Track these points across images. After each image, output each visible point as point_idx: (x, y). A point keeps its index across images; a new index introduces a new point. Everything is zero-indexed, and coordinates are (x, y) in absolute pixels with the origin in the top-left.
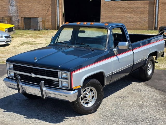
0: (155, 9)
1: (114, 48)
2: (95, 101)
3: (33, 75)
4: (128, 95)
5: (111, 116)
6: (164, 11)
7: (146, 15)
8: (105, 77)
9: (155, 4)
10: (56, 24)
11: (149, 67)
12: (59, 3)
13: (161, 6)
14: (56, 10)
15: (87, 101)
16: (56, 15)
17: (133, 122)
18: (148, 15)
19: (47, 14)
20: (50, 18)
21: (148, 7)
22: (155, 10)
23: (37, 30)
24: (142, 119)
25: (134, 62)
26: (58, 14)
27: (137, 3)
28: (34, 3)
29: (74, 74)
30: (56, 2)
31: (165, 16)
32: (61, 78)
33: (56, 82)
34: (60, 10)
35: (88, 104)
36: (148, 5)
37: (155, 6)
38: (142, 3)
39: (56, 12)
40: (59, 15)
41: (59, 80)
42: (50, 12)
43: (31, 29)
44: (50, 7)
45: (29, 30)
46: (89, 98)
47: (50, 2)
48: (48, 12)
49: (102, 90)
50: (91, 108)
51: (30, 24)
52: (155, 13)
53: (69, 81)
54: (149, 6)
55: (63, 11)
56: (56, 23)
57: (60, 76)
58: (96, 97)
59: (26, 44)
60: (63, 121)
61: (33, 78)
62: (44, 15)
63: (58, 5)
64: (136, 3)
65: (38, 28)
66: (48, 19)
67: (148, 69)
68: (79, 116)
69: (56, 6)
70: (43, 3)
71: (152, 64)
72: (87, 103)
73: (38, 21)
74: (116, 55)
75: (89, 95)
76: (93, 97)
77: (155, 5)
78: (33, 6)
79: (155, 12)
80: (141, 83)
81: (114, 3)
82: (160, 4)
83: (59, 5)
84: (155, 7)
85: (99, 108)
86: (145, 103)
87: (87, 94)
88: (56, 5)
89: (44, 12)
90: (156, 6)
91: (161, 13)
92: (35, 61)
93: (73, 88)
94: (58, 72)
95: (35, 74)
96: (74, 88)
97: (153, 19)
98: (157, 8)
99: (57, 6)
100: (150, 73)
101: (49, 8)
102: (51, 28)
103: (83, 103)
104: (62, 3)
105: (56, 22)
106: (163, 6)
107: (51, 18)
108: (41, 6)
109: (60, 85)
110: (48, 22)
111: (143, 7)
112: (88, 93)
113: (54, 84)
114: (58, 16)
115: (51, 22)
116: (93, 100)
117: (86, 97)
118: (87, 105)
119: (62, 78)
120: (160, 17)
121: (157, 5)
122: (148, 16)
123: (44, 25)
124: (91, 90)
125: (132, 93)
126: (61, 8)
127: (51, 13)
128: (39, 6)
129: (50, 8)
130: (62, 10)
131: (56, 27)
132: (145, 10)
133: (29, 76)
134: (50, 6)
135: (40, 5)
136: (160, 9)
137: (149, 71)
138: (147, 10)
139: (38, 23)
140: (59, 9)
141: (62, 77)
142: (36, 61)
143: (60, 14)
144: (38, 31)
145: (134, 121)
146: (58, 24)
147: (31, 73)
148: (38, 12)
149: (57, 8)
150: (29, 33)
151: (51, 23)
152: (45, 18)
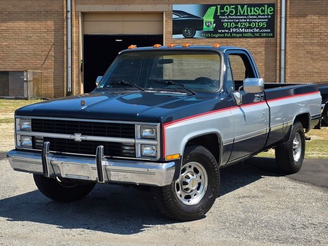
0: (278, 55)
1: (234, 91)
2: (203, 193)
3: (78, 137)
4: (261, 194)
5: (240, 222)
6: (297, 60)
7: (261, 69)
8: (222, 147)
9: (278, 46)
10: (65, 87)
11: (295, 145)
12: (71, 41)
13: (290, 50)
14: (65, 57)
15: (189, 191)
16: (65, 66)
17: (287, 230)
18: (264, 69)
19: (44, 66)
20: (50, 73)
21: (264, 53)
22: (278, 57)
23: (21, 99)
24: (303, 225)
25: (269, 127)
26: (70, 65)
27: (241, 44)
28: (16, 41)
29: (168, 128)
30: (65, 39)
31: (300, 71)
32: (139, 137)
33: (127, 148)
34: (75, 57)
35: (191, 199)
36: (264, 48)
37: (278, 51)
38: (250, 44)
39: (65, 61)
40: (72, 67)
41: (137, 141)
42: (51, 61)
43: (8, 96)
44: (50, 49)
45: (3, 98)
46: (193, 187)
47: (53, 40)
48: (47, 61)
49: (217, 170)
50: (197, 207)
51: (6, 85)
52: (278, 64)
53: (157, 142)
54: (265, 50)
55: (81, 58)
56: (65, 85)
57: (138, 134)
58: (205, 185)
59: (5, 122)
60: (142, 231)
61: (78, 143)
62: (39, 66)
63: (69, 46)
64: (238, 44)
65: (23, 95)
66: (46, 74)
67: (294, 149)
68: (172, 223)
69: (65, 48)
70: (35, 42)
71: (300, 139)
72: (188, 197)
73: (25, 79)
74: (239, 106)
75: (193, 180)
76: (199, 184)
77: (278, 48)
78: (12, 48)
79: (278, 62)
80: (280, 177)
81: (192, 42)
82: (288, 46)
83: (72, 45)
84: (278, 53)
85: (210, 211)
86: (299, 204)
87: (188, 177)
88: (65, 46)
89: (38, 61)
90: (280, 50)
91: (291, 64)
92: (83, 108)
93: (165, 157)
94: (134, 125)
95: (83, 134)
96: (167, 158)
97: (274, 78)
98: (283, 53)
99: (67, 47)
100: (297, 157)
101: (49, 51)
102: (53, 95)
103: (181, 196)
104: (78, 41)
105: (65, 82)
106: (296, 50)
107: (54, 73)
108: (32, 47)
109: (138, 154)
110: (46, 81)
111: (253, 51)
112: (190, 176)
113: (124, 151)
114: (70, 69)
115: (53, 81)
116: (198, 192)
117: (186, 183)
118: (188, 201)
119: (143, 138)
120: (288, 73)
121: (283, 48)
122: (264, 71)
123: (38, 89)
124: (196, 171)
125: (268, 192)
126: (77, 53)
127: (53, 64)
128: (25, 48)
129: (52, 53)
130: (78, 56)
131: (65, 92)
132: (257, 57)
133: (68, 140)
134: (53, 48)
135: (30, 46)
136: (288, 57)
137: (296, 153)
138: (261, 57)
139: (25, 84)
140: (72, 54)
141: (141, 135)
142: (85, 107)
143: (75, 66)
144: (24, 101)
145: (289, 228)
146: (70, 86)
147: (73, 134)
148: (25, 61)
149: (67, 52)
150: (5, 104)
151: (53, 85)
152: (40, 74)
